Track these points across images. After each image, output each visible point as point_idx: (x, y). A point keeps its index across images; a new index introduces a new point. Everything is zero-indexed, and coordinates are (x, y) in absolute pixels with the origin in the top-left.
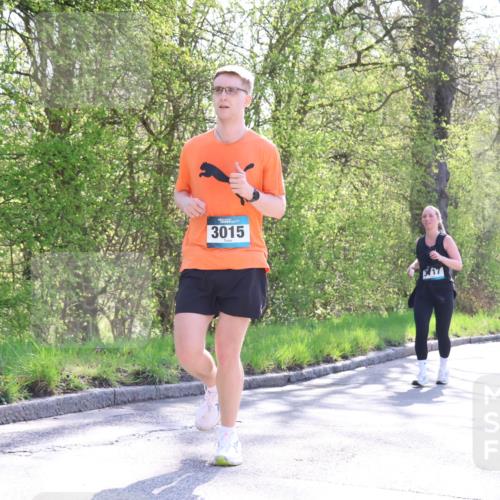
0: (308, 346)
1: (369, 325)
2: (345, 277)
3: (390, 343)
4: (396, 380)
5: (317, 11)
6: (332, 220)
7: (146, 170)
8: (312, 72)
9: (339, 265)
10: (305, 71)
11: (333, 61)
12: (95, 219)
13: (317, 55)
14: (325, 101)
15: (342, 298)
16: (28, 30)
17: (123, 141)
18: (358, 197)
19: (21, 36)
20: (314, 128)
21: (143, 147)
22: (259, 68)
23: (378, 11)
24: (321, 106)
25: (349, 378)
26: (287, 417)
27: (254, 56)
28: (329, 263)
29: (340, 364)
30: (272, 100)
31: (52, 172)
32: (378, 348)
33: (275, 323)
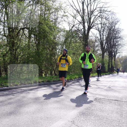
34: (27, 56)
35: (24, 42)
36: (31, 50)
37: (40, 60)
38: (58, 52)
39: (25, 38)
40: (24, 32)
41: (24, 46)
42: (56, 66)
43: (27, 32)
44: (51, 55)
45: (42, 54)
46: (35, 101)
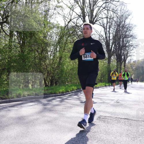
0: (65, 89)
1: (75, 86)
2: (71, 77)
3: (78, 89)
4: (79, 95)
5: (67, 33)
6: (69, 68)
7: (37, 59)
8: (66, 43)
9: (70, 76)
10: (65, 43)
11: (69, 41)
12: (29, 67)
13: (67, 40)
14: (68, 48)
15: (71, 81)
16: (18, 35)
17: (34, 54)
18: (73, 64)
19: (17, 36)
20: (66, 52)
21: (37, 55)
22: (57, 42)
23: (77, 33)
24: (67, 49)
25: (72, 95)
26: (61, 101)
27: (56, 40)
28: (68, 75)
29: (70, 92)
30: (59, 48)
31: (21, 59)
32: (76, 90)
33: (59, 85)
34: (8, 61)
35: (3, 42)
36: (13, 53)
37: (26, 66)
38: (49, 56)
39: (5, 36)
40: (3, 28)
41: (4, 47)
42: (48, 74)
43: (7, 28)
44: (40, 59)
45: (28, 58)
46: (18, 121)
